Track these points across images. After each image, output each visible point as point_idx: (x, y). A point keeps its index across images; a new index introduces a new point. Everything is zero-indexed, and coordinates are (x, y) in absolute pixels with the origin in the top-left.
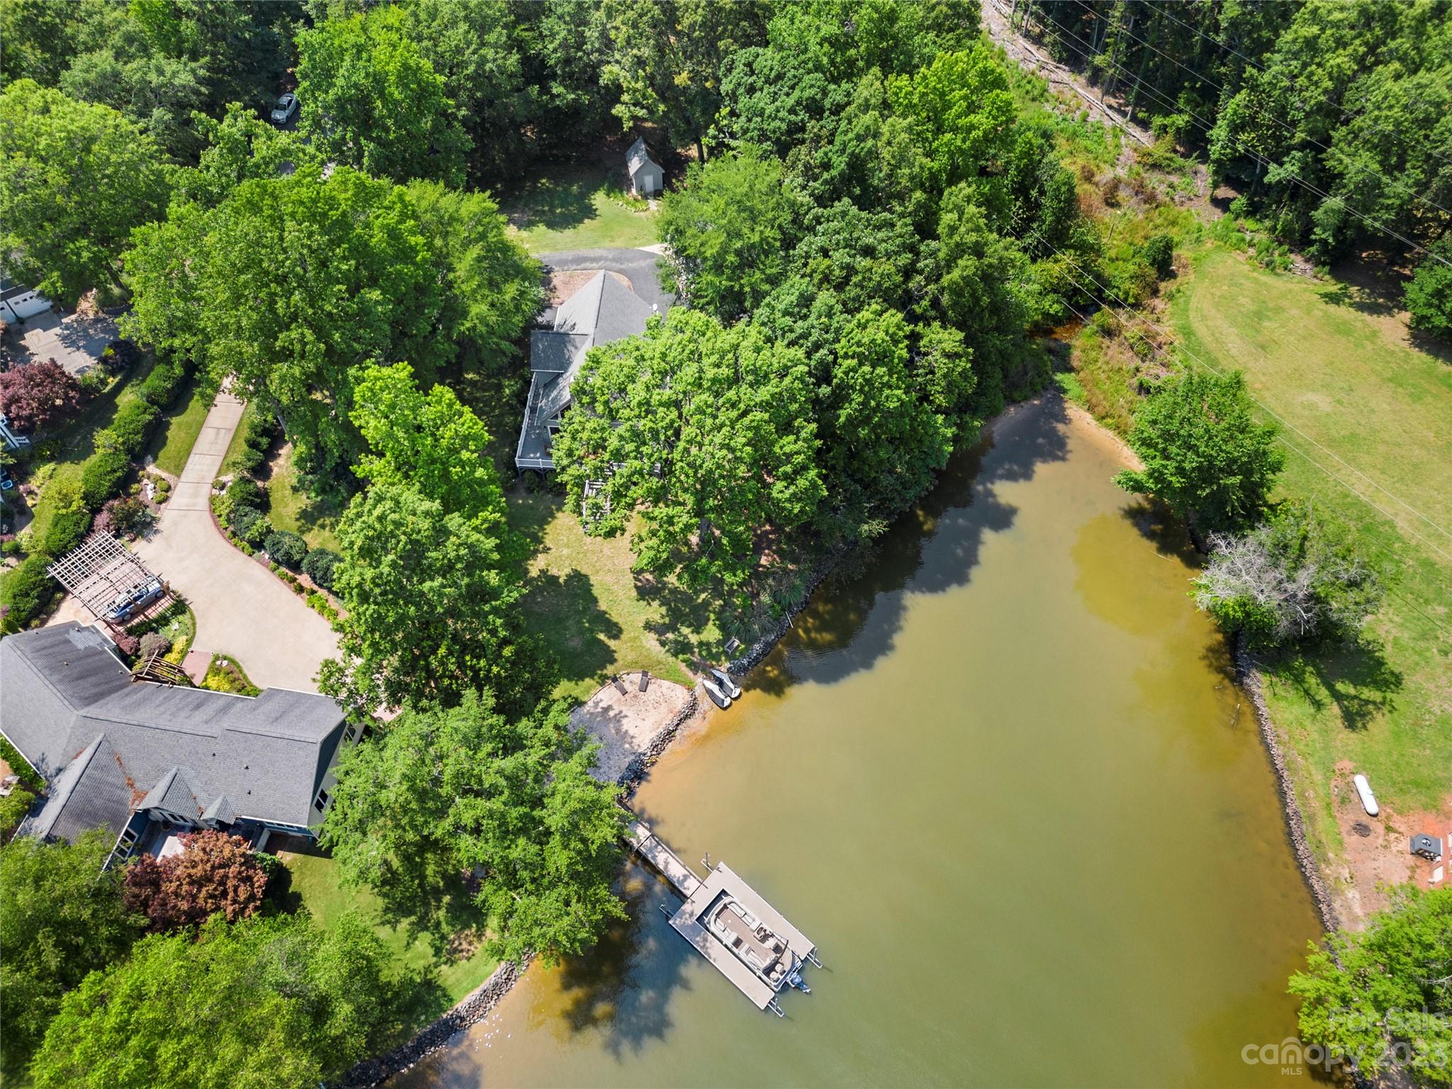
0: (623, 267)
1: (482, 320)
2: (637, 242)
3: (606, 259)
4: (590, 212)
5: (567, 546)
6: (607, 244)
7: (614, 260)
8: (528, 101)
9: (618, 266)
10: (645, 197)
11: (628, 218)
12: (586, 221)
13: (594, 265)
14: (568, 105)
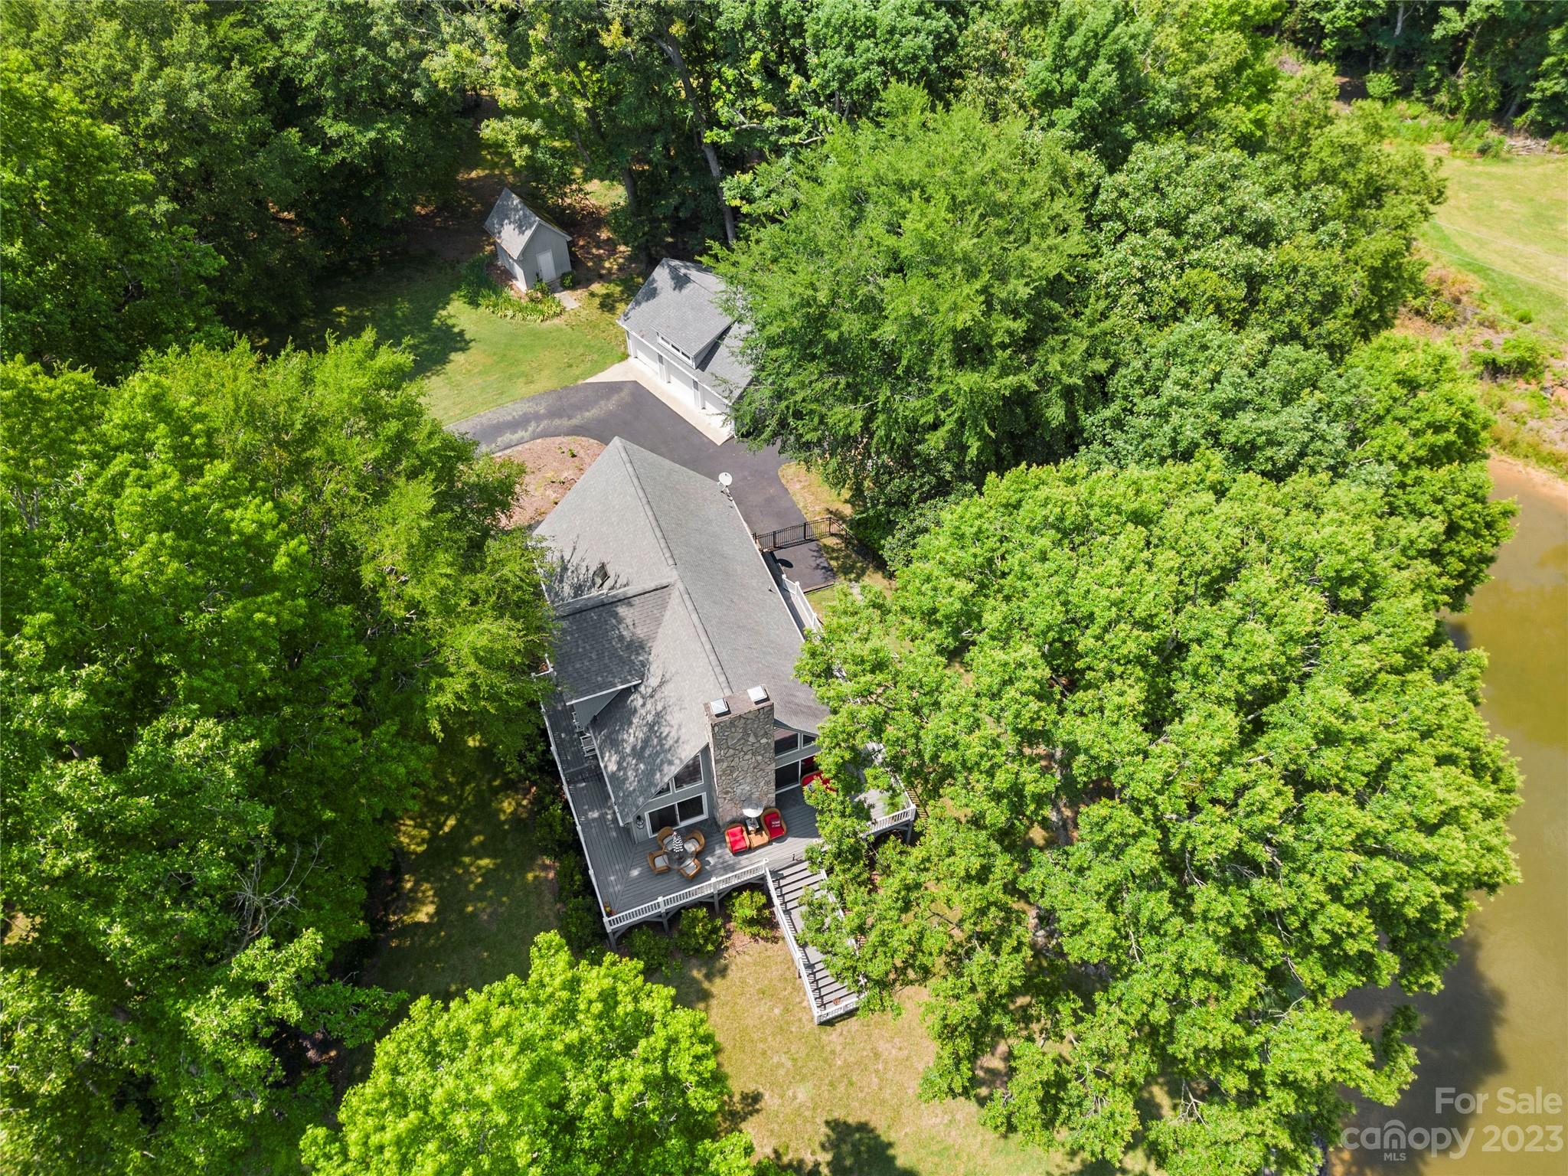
0: (575, 421)
1: (486, 659)
2: (577, 372)
3: (538, 417)
4: (451, 341)
5: (799, 1075)
6: (521, 389)
7: (552, 414)
8: (289, 162)
9: (565, 423)
10: (550, 290)
11: (536, 335)
12: (453, 356)
13: (520, 434)
14: (363, 156)
